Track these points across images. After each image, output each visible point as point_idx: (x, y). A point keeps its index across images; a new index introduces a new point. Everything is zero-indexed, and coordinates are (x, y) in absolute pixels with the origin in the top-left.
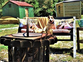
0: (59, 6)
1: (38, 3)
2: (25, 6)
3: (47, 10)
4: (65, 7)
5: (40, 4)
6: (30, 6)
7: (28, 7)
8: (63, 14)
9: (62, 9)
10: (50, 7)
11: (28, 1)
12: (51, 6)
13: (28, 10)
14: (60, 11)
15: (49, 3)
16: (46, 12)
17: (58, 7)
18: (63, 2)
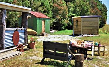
0: (77, 20)
1: (52, 12)
2: (43, 18)
3: (62, 21)
4: (83, 22)
5: (53, 14)
6: (46, 17)
7: (44, 19)
8: (80, 28)
9: (80, 24)
10: (64, 18)
11: (42, 11)
12: (66, 16)
13: (45, 22)
14: (77, 25)
15: (63, 13)
16: (60, 23)
17: (75, 20)
18: (82, 17)
